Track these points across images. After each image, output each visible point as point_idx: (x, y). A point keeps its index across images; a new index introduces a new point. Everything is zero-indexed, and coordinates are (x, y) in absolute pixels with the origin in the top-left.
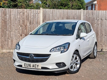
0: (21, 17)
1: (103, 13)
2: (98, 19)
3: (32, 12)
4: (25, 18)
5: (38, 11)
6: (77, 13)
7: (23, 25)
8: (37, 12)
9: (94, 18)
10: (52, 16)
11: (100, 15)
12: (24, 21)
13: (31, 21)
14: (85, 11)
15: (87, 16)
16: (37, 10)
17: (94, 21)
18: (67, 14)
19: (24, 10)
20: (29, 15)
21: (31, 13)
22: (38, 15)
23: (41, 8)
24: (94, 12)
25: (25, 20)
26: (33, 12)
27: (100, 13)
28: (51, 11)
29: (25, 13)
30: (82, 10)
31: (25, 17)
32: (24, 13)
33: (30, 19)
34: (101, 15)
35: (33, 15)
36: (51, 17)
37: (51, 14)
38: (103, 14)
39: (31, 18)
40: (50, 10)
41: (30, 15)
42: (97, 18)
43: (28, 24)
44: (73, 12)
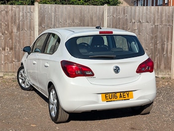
0: (2, 18)
1: (143, 10)
2: (133, 21)
3: (21, 10)
4: (10, 20)
5: (30, 9)
6: (97, 11)
7: (6, 32)
8: (28, 10)
9: (127, 19)
10: (55, 16)
11: (137, 14)
12: (7, 25)
13: (19, 25)
14: (112, 7)
15: (115, 16)
16: (29, 6)
17: (127, 24)
18: (81, 13)
19: (7, 7)
20: (15, 15)
21: (19, 11)
22: (31, 15)
23: (36, 4)
24: (126, 10)
25: (10, 23)
26: (23, 10)
27: (137, 11)
28: (53, 8)
29: (10, 12)
30: (106, 5)
31: (9, 18)
32: (7, 12)
33: (17, 21)
34: (139, 14)
35: (23, 16)
36: (53, 18)
37: (53, 14)
38: (142, 12)
39: (19, 19)
40: (51, 7)
41: (17, 15)
42: (131, 20)
43: (15, 30)
44: (91, 8)
